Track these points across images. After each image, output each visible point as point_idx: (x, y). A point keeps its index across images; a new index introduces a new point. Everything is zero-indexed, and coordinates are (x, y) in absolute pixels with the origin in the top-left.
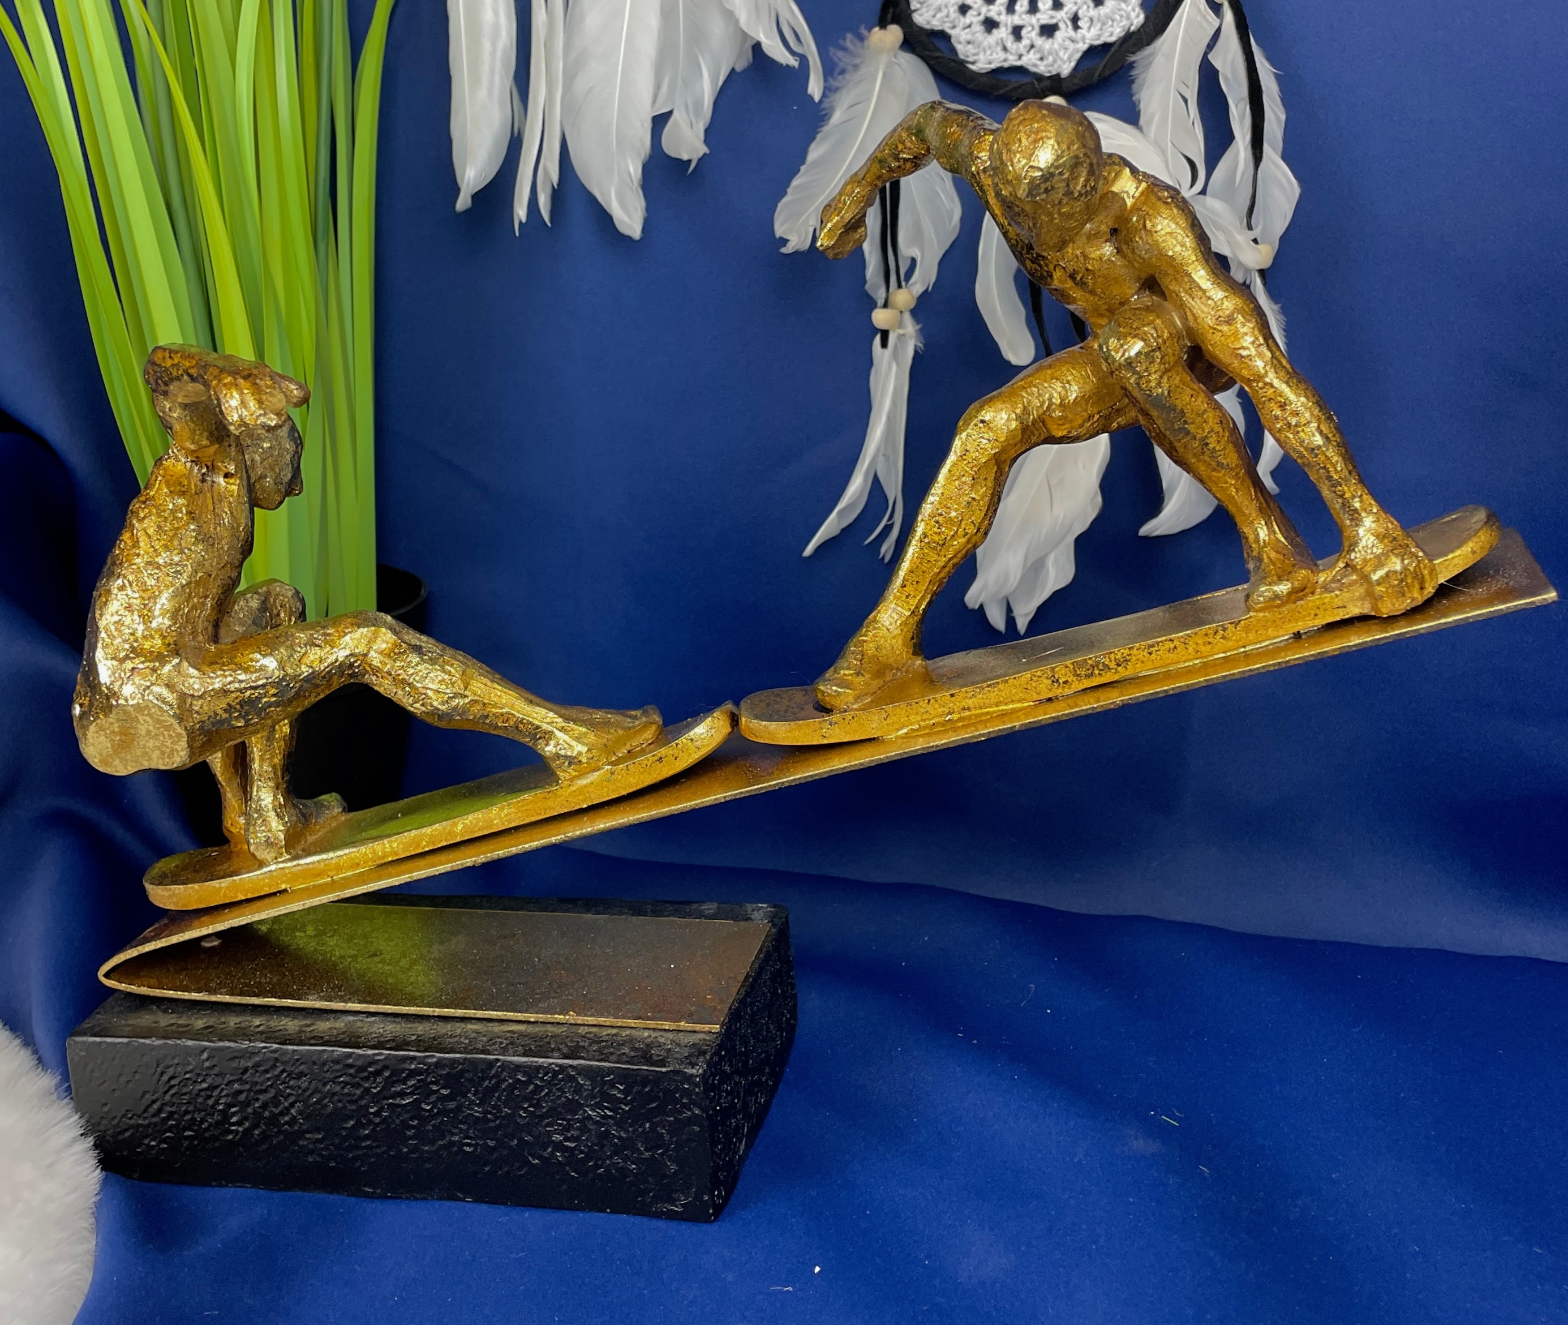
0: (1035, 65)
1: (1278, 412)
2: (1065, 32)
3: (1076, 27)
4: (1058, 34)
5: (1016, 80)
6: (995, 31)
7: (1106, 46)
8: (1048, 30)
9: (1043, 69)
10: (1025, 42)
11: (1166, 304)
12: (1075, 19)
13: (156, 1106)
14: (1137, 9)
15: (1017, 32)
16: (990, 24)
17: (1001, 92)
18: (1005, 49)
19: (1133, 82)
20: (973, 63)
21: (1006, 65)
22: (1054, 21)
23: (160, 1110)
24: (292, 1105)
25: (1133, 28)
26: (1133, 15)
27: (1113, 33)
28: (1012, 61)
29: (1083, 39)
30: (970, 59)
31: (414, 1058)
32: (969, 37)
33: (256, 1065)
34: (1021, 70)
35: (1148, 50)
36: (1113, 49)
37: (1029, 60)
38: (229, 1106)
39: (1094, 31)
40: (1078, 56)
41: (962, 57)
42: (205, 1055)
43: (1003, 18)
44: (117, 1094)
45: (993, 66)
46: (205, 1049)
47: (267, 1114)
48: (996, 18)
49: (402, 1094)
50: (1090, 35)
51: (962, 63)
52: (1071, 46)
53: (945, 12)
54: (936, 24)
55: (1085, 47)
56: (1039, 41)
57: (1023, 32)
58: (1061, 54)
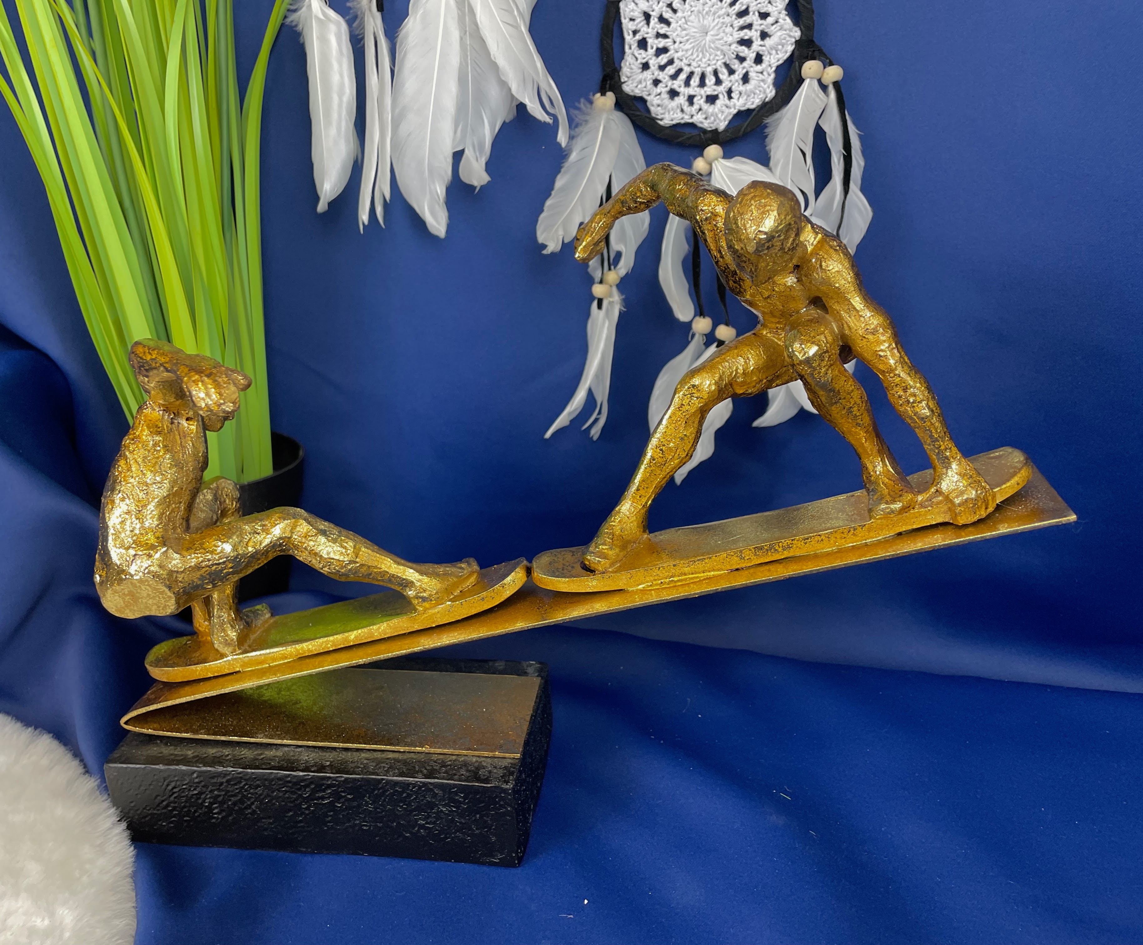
0: (702, 123)
1: (901, 393)
2: (723, 100)
3: (730, 98)
4: (718, 102)
5: (688, 131)
6: (676, 98)
7: (749, 111)
8: (712, 99)
9: (706, 125)
10: (696, 107)
11: (827, 316)
12: (730, 92)
13: (164, 803)
14: (771, 87)
15: (691, 99)
16: (673, 94)
17: (680, 140)
18: (682, 111)
19: (766, 137)
20: (661, 120)
21: (683, 122)
22: (716, 93)
23: (167, 806)
24: (253, 803)
25: (767, 100)
26: (768, 91)
27: (754, 102)
28: (687, 119)
29: (735, 105)
30: (659, 117)
31: (330, 778)
32: (659, 102)
33: (228, 781)
34: (692, 125)
35: (777, 115)
36: (754, 113)
37: (698, 119)
38: (211, 804)
39: (742, 101)
40: (730, 117)
41: (654, 115)
42: (195, 775)
43: (682, 90)
44: (139, 796)
45: (674, 122)
47: (236, 808)
48: (678, 90)
49: (323, 798)
50: (739, 104)
51: (654, 120)
52: (727, 111)
53: (644, 85)
54: (637, 92)
55: (735, 111)
56: (705, 106)
57: (695, 100)
58: (720, 115)
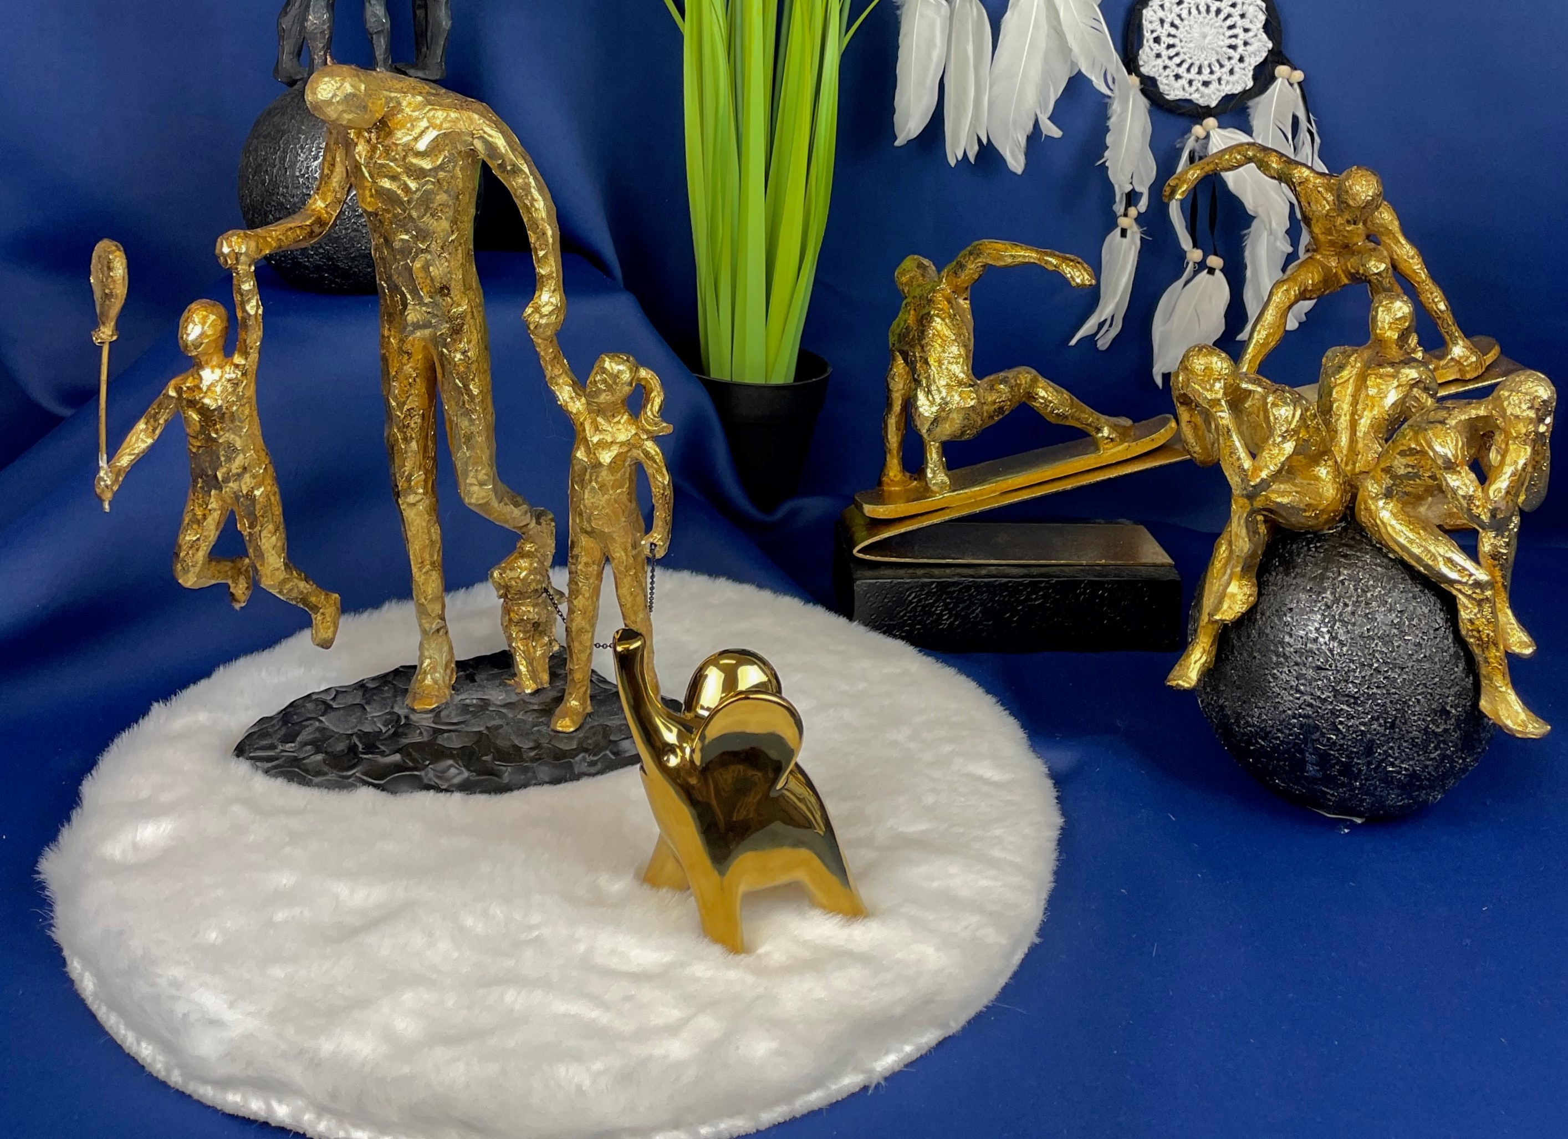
0: (1198, 100)
2: (1214, 85)
3: (1220, 83)
4: (1211, 86)
5: (1186, 104)
6: (1179, 80)
7: (1233, 95)
8: (1206, 84)
9: (1202, 102)
10: (1194, 88)
12: (1219, 80)
13: (901, 614)
14: (1251, 80)
15: (1190, 82)
16: (1177, 77)
17: (1182, 111)
18: (1184, 89)
19: (1249, 115)
20: (1168, 95)
21: (1183, 98)
22: (1209, 80)
23: (905, 615)
24: (977, 609)
25: (1247, 88)
26: (1248, 83)
27: (1238, 89)
28: (1187, 96)
29: (1223, 90)
30: (1166, 92)
32: (1167, 82)
33: (960, 590)
34: (1190, 101)
35: (1257, 100)
36: (1238, 97)
37: (1195, 97)
38: (942, 611)
39: (1229, 87)
40: (1220, 98)
41: (1161, 91)
42: (934, 586)
43: (1185, 75)
44: (881, 609)
45: (1177, 98)
46: (934, 582)
47: (963, 613)
48: (1181, 74)
49: (1036, 599)
50: (1227, 89)
51: (1161, 94)
52: (1218, 93)
53: (1157, 69)
54: (1152, 74)
55: (1223, 94)
56: (1202, 89)
57: (1194, 83)
58: (1212, 96)
